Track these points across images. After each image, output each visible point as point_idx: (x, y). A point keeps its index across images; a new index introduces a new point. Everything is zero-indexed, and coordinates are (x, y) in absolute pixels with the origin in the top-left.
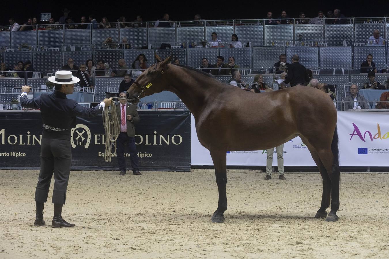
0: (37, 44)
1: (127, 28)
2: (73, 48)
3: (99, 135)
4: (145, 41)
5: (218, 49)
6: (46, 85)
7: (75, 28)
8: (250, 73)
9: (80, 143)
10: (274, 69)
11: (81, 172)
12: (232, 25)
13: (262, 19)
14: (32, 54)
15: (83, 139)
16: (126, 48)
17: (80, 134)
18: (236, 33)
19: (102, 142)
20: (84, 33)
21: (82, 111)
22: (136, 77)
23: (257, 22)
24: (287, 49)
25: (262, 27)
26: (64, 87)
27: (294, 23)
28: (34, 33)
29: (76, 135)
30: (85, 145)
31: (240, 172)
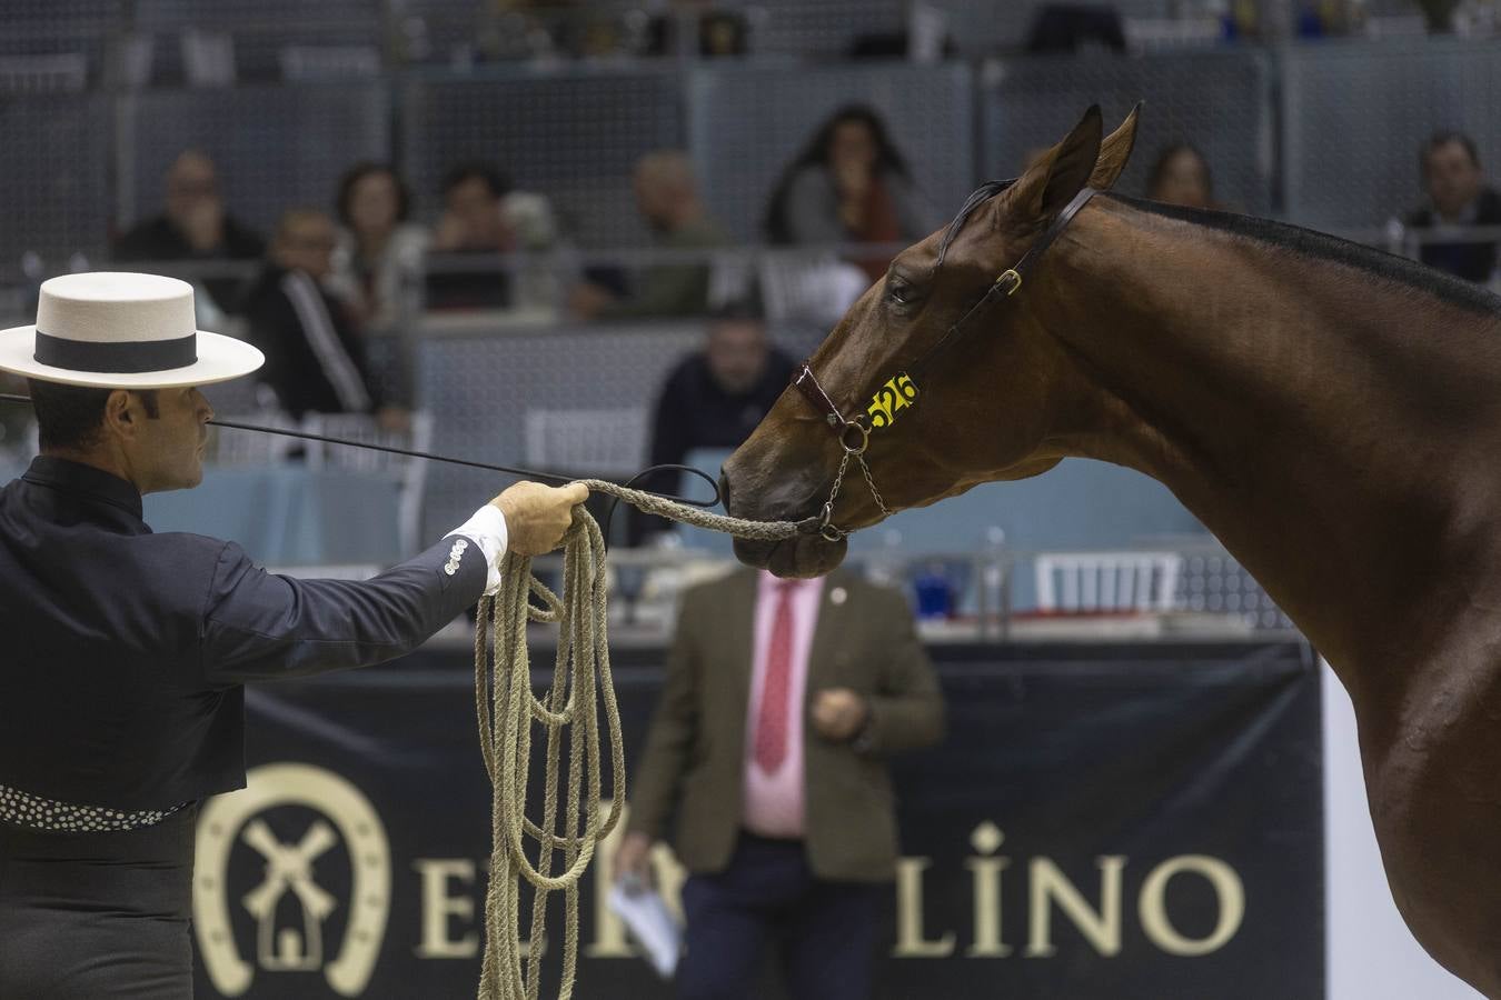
2: (208, 60)
3: (463, 868)
9: (290, 943)
15: (317, 903)
16: (707, 50)
17: (289, 864)
21: (288, 623)
22: (803, 319)
26: (126, 417)
29: (245, 868)
30: (339, 960)
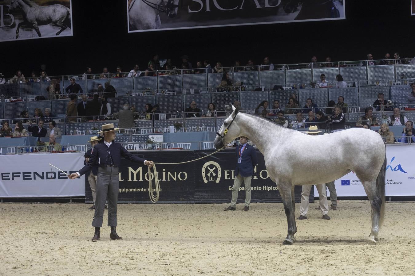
0: (158, 89)
1: (239, 71)
2: (192, 92)
3: (229, 171)
4: (257, 83)
5: (327, 90)
6: (174, 126)
7: (191, 73)
8: (359, 111)
9: (212, 178)
10: (382, 106)
11: (214, 205)
12: (337, 67)
13: (364, 60)
14: (156, 97)
15: (214, 174)
16: (242, 90)
17: (211, 171)
18: (341, 74)
19: (231, 178)
20: (201, 77)
23: (360, 63)
24: (391, 87)
25: (365, 67)
27: (395, 64)
28: (154, 78)
29: (207, 171)
30: (216, 180)
31: (359, 202)
